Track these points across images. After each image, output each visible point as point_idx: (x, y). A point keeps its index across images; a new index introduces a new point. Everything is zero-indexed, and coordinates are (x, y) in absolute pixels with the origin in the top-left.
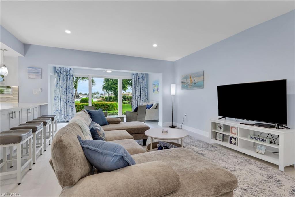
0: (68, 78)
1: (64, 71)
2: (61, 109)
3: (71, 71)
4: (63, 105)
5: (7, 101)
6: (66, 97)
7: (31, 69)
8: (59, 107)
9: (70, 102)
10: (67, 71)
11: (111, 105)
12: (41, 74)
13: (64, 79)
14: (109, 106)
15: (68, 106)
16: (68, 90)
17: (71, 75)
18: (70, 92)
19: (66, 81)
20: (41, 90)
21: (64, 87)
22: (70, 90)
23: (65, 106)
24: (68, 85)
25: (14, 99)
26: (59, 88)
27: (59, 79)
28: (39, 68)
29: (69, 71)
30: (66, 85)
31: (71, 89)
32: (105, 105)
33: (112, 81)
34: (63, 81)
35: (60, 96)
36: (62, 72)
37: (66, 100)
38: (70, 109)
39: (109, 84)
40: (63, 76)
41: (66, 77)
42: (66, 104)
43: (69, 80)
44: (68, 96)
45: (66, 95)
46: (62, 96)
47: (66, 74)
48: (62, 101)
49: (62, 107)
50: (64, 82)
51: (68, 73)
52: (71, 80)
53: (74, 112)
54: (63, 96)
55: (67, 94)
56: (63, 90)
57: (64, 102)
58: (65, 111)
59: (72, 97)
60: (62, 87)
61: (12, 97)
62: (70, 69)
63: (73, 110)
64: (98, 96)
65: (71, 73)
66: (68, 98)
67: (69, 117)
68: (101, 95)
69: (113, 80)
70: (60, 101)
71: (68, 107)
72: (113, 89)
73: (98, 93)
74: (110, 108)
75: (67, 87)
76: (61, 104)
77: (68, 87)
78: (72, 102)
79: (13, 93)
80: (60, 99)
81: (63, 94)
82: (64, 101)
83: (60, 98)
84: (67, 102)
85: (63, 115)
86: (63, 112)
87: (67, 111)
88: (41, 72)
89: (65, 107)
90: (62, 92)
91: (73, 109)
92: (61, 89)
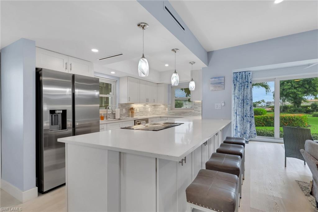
0: (246, 86)
1: (241, 77)
2: (237, 124)
3: (250, 76)
4: (239, 120)
5: (190, 115)
6: (242, 111)
7: (213, 79)
8: (235, 122)
9: (248, 117)
10: (244, 77)
11: (297, 119)
12: (224, 83)
13: (241, 87)
14: (293, 120)
15: (245, 121)
16: (245, 101)
17: (250, 81)
18: (247, 104)
19: (243, 90)
20: (223, 104)
21: (241, 97)
22: (248, 101)
23: (242, 121)
24: (245, 94)
25: (195, 113)
26: (235, 99)
27: (235, 88)
28: (222, 77)
29: (247, 77)
30: (243, 95)
31: (249, 99)
32: (288, 119)
33: (289, 84)
34: (239, 91)
35: (235, 109)
36: (238, 79)
37: (243, 114)
38: (249, 125)
39: (284, 89)
40: (239, 84)
41: (243, 85)
42: (242, 119)
43: (247, 89)
44: (245, 109)
45: (242, 107)
46: (238, 109)
47: (243, 81)
48: (238, 115)
49: (238, 123)
50: (241, 92)
51: (245, 79)
52: (249, 88)
53: (253, 130)
54: (240, 109)
55: (245, 107)
56: (239, 101)
57: (240, 117)
58: (242, 127)
59: (250, 110)
60: (238, 98)
61: (194, 111)
62: (248, 74)
63: (252, 127)
64: (264, 105)
65: (249, 79)
66: (245, 111)
67: (246, 136)
68: (267, 103)
69: (291, 83)
70: (235, 115)
71: (245, 123)
72: (290, 95)
73: (263, 101)
74: (296, 124)
75: (243, 97)
76: (236, 119)
77: (245, 97)
78: (250, 116)
79: (195, 107)
80: (236, 113)
81: (240, 106)
82: (241, 115)
83: (235, 111)
84: (244, 116)
85: (239, 132)
86: (239, 129)
87: (244, 128)
88: (223, 81)
89: (242, 123)
90: (239, 104)
91: (251, 125)
92: (236, 100)
